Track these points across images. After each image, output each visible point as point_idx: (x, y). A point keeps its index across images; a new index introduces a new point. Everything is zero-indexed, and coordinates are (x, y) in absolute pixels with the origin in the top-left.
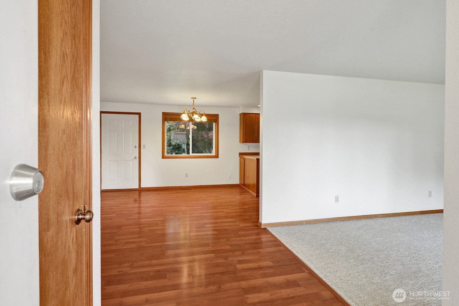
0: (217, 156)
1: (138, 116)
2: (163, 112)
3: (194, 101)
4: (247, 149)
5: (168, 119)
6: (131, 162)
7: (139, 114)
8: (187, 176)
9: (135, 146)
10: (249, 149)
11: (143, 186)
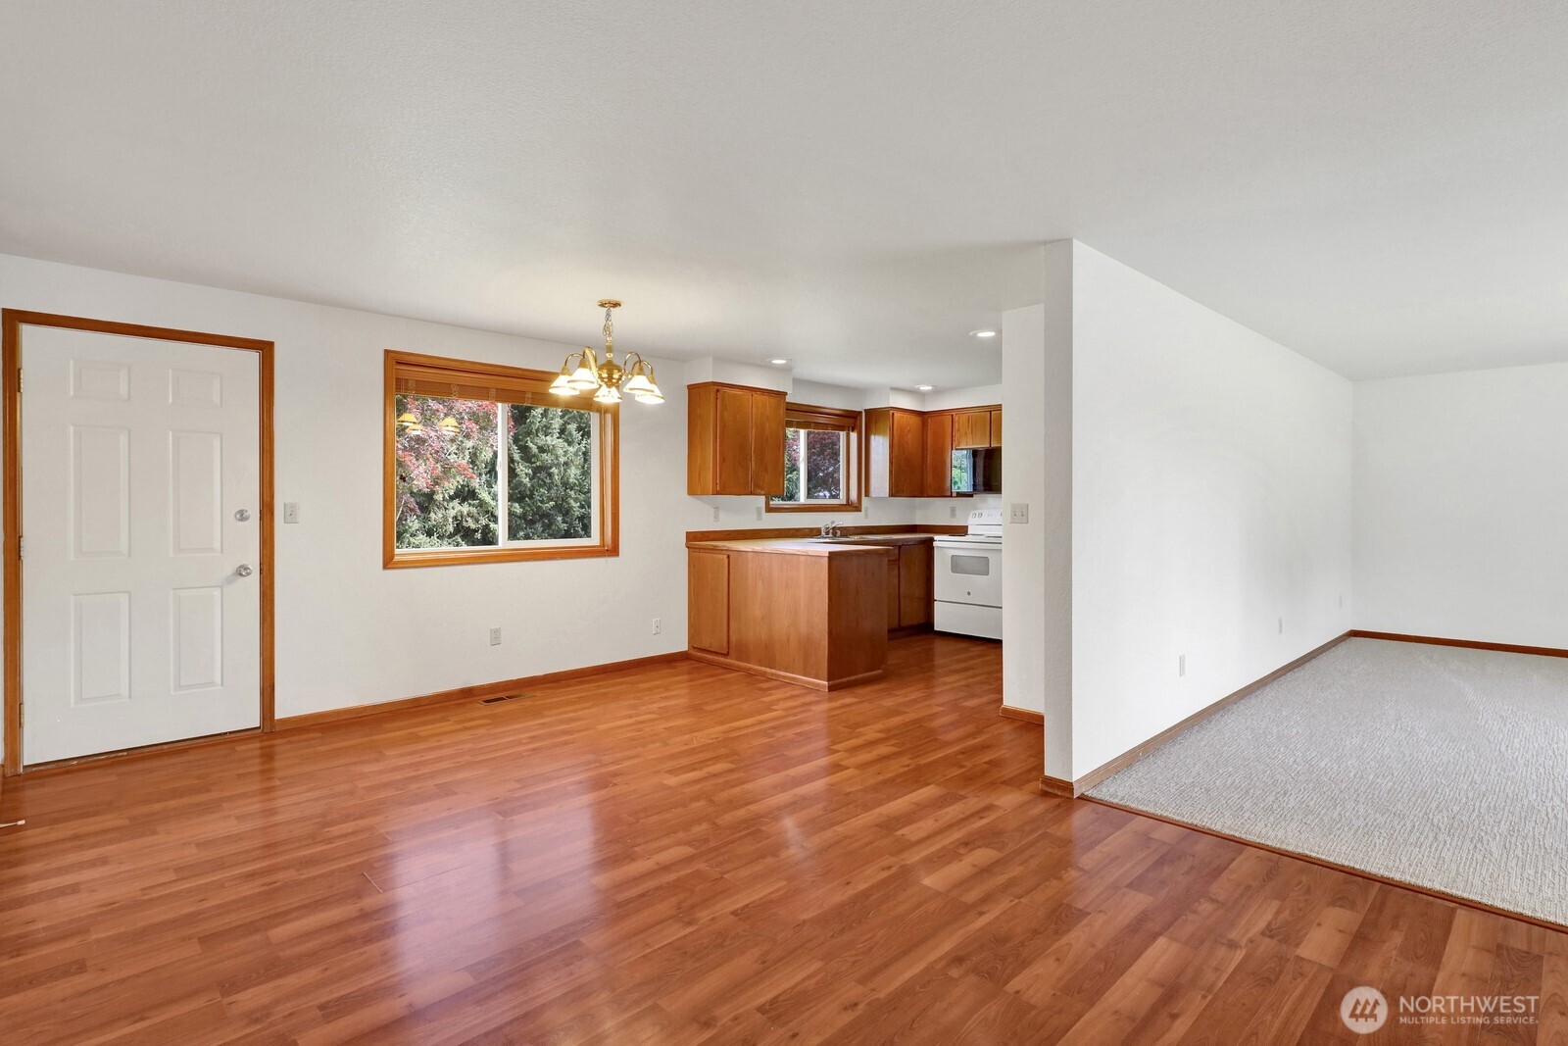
0: (612, 550)
1: (253, 358)
2: (387, 352)
3: (608, 315)
4: (712, 518)
5: (411, 384)
6: (217, 593)
7: (265, 349)
8: (496, 638)
9: (241, 512)
10: (716, 517)
11: (281, 712)
